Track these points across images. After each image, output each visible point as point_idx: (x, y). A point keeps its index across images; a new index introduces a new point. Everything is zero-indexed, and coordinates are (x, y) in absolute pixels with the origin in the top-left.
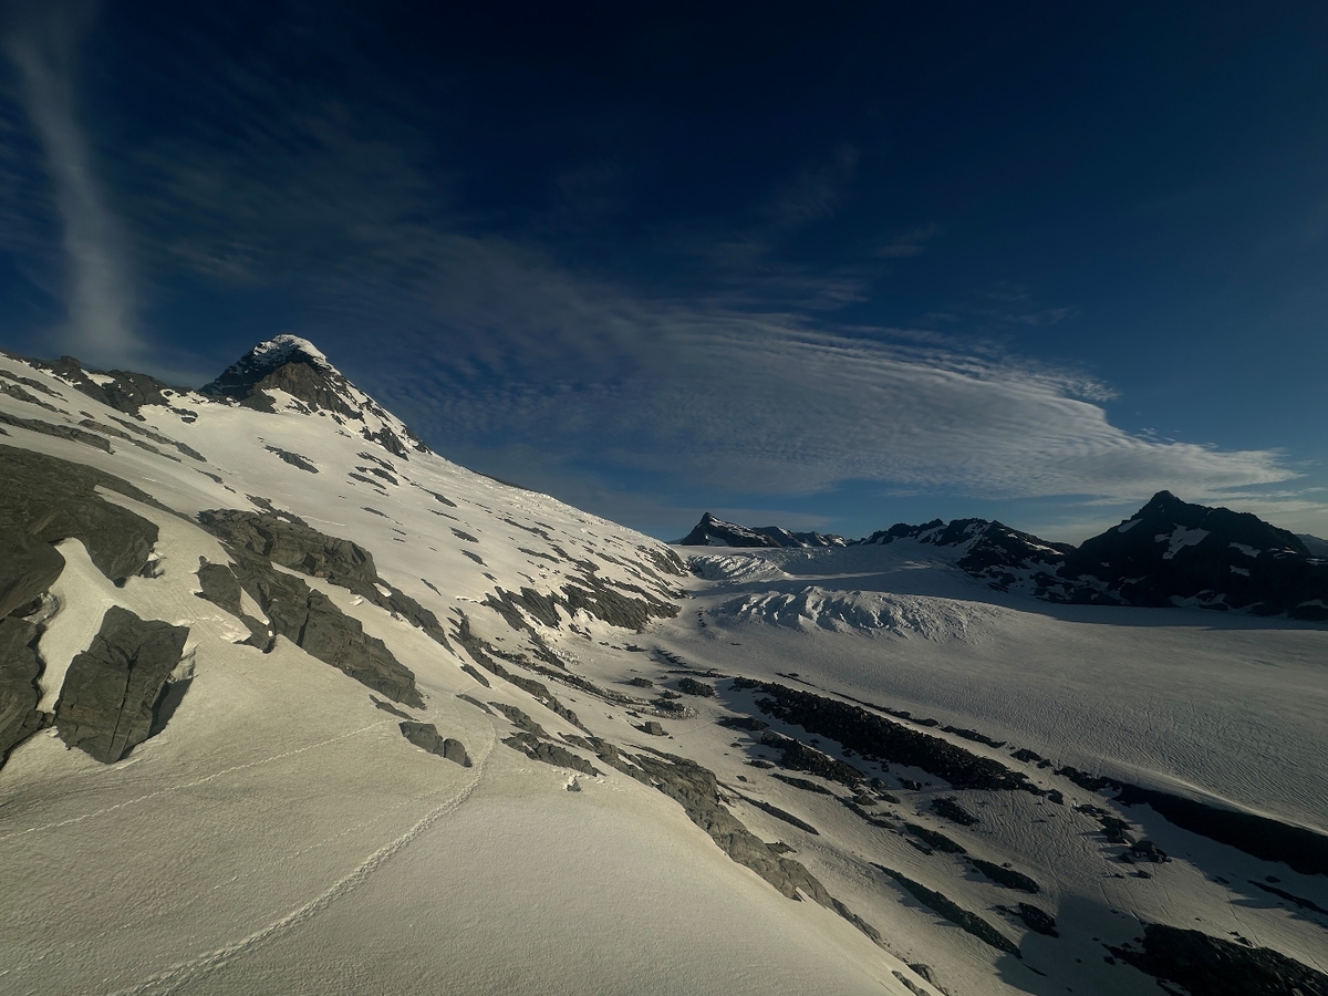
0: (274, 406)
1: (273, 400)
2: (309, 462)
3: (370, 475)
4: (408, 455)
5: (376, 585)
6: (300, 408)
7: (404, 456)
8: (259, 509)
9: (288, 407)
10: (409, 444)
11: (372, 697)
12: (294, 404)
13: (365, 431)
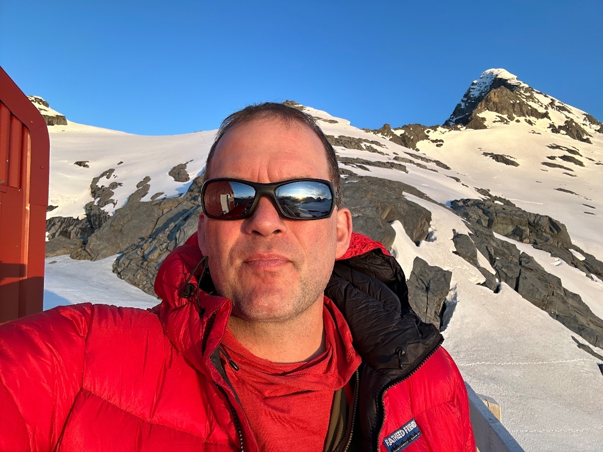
0: (486, 123)
1: (484, 119)
2: (512, 159)
3: (559, 161)
4: (591, 139)
5: (572, 250)
6: (502, 120)
7: (587, 141)
8: (483, 197)
9: (494, 122)
10: (590, 129)
11: (573, 338)
12: (499, 119)
13: (552, 126)
